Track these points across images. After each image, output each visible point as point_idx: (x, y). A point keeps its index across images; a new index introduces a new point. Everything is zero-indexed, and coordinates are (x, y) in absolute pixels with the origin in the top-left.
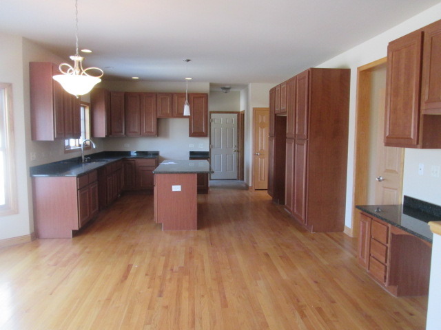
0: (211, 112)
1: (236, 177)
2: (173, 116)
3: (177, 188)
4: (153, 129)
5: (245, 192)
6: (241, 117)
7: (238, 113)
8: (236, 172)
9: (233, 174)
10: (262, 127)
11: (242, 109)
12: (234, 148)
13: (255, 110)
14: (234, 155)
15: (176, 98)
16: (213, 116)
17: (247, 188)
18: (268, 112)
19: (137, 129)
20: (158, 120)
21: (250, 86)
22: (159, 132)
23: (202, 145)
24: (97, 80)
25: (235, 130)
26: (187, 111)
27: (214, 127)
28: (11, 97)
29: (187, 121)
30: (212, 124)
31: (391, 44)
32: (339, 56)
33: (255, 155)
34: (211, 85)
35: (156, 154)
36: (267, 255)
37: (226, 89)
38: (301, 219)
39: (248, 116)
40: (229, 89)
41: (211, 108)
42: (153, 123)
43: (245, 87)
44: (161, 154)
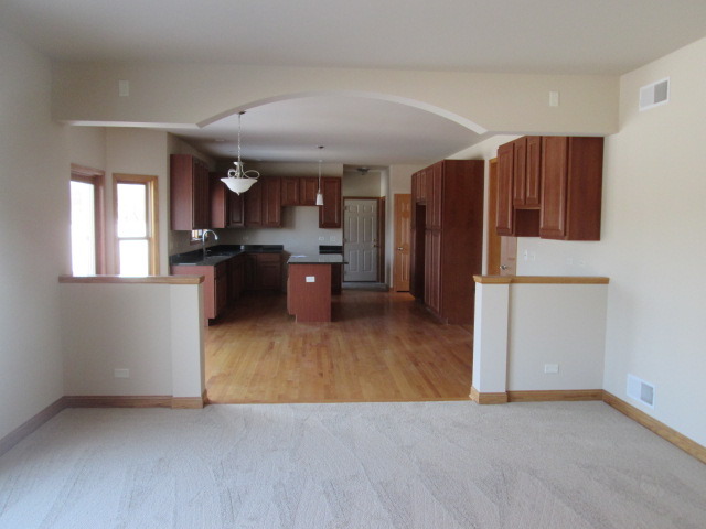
0: (345, 198)
1: (375, 279)
2: (300, 204)
3: (310, 279)
4: (277, 220)
5: (386, 295)
6: (381, 203)
7: (378, 199)
8: (376, 271)
9: (372, 274)
10: (405, 218)
11: (382, 194)
12: (373, 243)
13: (398, 197)
14: (373, 252)
15: (304, 183)
16: (347, 202)
17: (388, 289)
18: (410, 200)
19: (258, 220)
20: (283, 209)
21: (391, 167)
22: (284, 222)
23: (334, 237)
24: (254, 181)
25: (374, 219)
26: (319, 200)
27: (348, 217)
28: (156, 189)
29: (317, 209)
30: (346, 212)
31: (500, 147)
32: (474, 147)
33: (396, 249)
34: (345, 166)
35: (281, 247)
36: (397, 338)
37: (362, 170)
38: (436, 311)
39: (389, 204)
40: (366, 170)
41: (345, 193)
42: (277, 211)
43: (386, 168)
44: (285, 249)
